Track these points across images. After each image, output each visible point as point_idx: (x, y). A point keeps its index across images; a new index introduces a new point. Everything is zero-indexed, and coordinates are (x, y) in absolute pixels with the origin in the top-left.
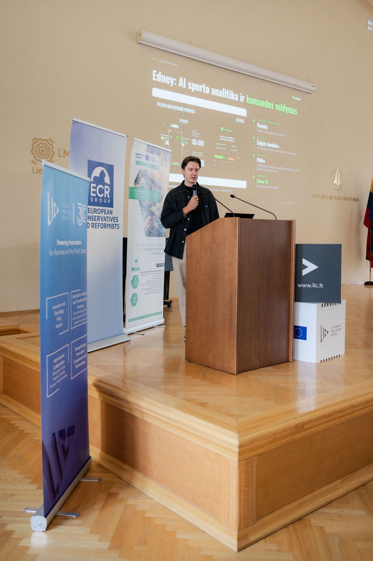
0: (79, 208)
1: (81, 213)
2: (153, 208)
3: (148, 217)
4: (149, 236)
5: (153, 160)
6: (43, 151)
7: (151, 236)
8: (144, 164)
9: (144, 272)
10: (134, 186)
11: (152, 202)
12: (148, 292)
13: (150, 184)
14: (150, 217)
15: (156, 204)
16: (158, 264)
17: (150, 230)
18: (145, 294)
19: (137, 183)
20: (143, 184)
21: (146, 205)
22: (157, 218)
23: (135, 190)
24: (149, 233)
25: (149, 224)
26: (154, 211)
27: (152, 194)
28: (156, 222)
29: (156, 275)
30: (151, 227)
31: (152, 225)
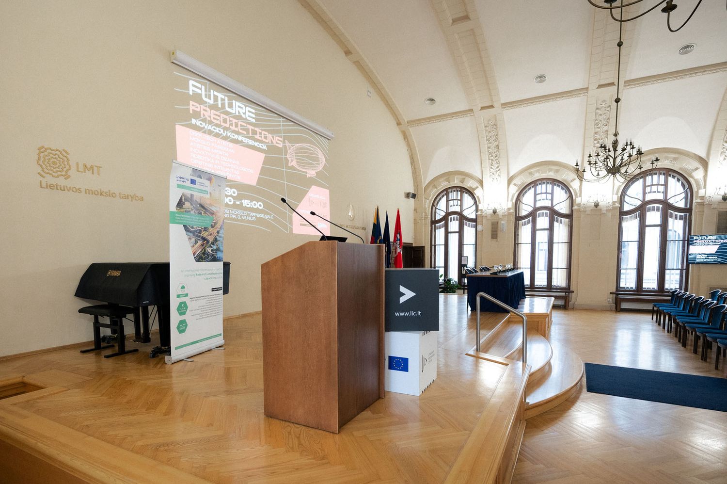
2: (204, 233)
4: (199, 261)
5: (202, 185)
6: (54, 163)
10: (176, 210)
11: (203, 227)
13: (199, 209)
15: (208, 229)
16: (213, 289)
17: (200, 254)
21: (194, 230)
22: (210, 243)
24: (200, 258)
25: (199, 249)
26: (205, 236)
27: (202, 219)
28: (208, 247)
29: (211, 299)
30: (202, 252)
31: (204, 250)
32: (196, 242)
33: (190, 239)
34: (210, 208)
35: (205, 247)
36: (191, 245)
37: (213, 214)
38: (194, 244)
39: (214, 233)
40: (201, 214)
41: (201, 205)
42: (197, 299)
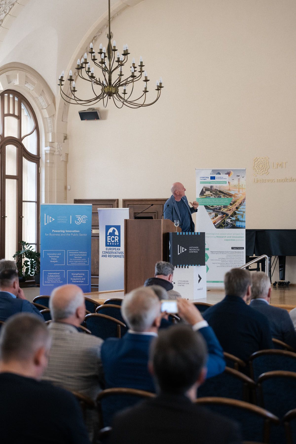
0: (77, 217)
1: (79, 219)
2: (224, 210)
3: (218, 216)
4: (220, 228)
5: (221, 178)
7: (223, 228)
8: (210, 183)
9: (215, 252)
10: (199, 197)
11: (222, 206)
12: (222, 266)
13: (218, 194)
14: (219, 216)
15: (227, 207)
16: (233, 247)
17: (221, 224)
18: (217, 267)
19: (201, 195)
20: (209, 195)
21: (214, 209)
22: (229, 215)
23: (200, 200)
24: (219, 226)
25: (219, 220)
26: (223, 211)
27: (221, 200)
28: (227, 219)
29: (231, 254)
30: (222, 222)
31: (223, 221)
32: (216, 216)
33: (210, 214)
34: (229, 192)
35: (225, 218)
36: (211, 217)
37: (232, 196)
38: (215, 217)
39: (233, 209)
40: (221, 197)
41: (220, 192)
42: (217, 253)
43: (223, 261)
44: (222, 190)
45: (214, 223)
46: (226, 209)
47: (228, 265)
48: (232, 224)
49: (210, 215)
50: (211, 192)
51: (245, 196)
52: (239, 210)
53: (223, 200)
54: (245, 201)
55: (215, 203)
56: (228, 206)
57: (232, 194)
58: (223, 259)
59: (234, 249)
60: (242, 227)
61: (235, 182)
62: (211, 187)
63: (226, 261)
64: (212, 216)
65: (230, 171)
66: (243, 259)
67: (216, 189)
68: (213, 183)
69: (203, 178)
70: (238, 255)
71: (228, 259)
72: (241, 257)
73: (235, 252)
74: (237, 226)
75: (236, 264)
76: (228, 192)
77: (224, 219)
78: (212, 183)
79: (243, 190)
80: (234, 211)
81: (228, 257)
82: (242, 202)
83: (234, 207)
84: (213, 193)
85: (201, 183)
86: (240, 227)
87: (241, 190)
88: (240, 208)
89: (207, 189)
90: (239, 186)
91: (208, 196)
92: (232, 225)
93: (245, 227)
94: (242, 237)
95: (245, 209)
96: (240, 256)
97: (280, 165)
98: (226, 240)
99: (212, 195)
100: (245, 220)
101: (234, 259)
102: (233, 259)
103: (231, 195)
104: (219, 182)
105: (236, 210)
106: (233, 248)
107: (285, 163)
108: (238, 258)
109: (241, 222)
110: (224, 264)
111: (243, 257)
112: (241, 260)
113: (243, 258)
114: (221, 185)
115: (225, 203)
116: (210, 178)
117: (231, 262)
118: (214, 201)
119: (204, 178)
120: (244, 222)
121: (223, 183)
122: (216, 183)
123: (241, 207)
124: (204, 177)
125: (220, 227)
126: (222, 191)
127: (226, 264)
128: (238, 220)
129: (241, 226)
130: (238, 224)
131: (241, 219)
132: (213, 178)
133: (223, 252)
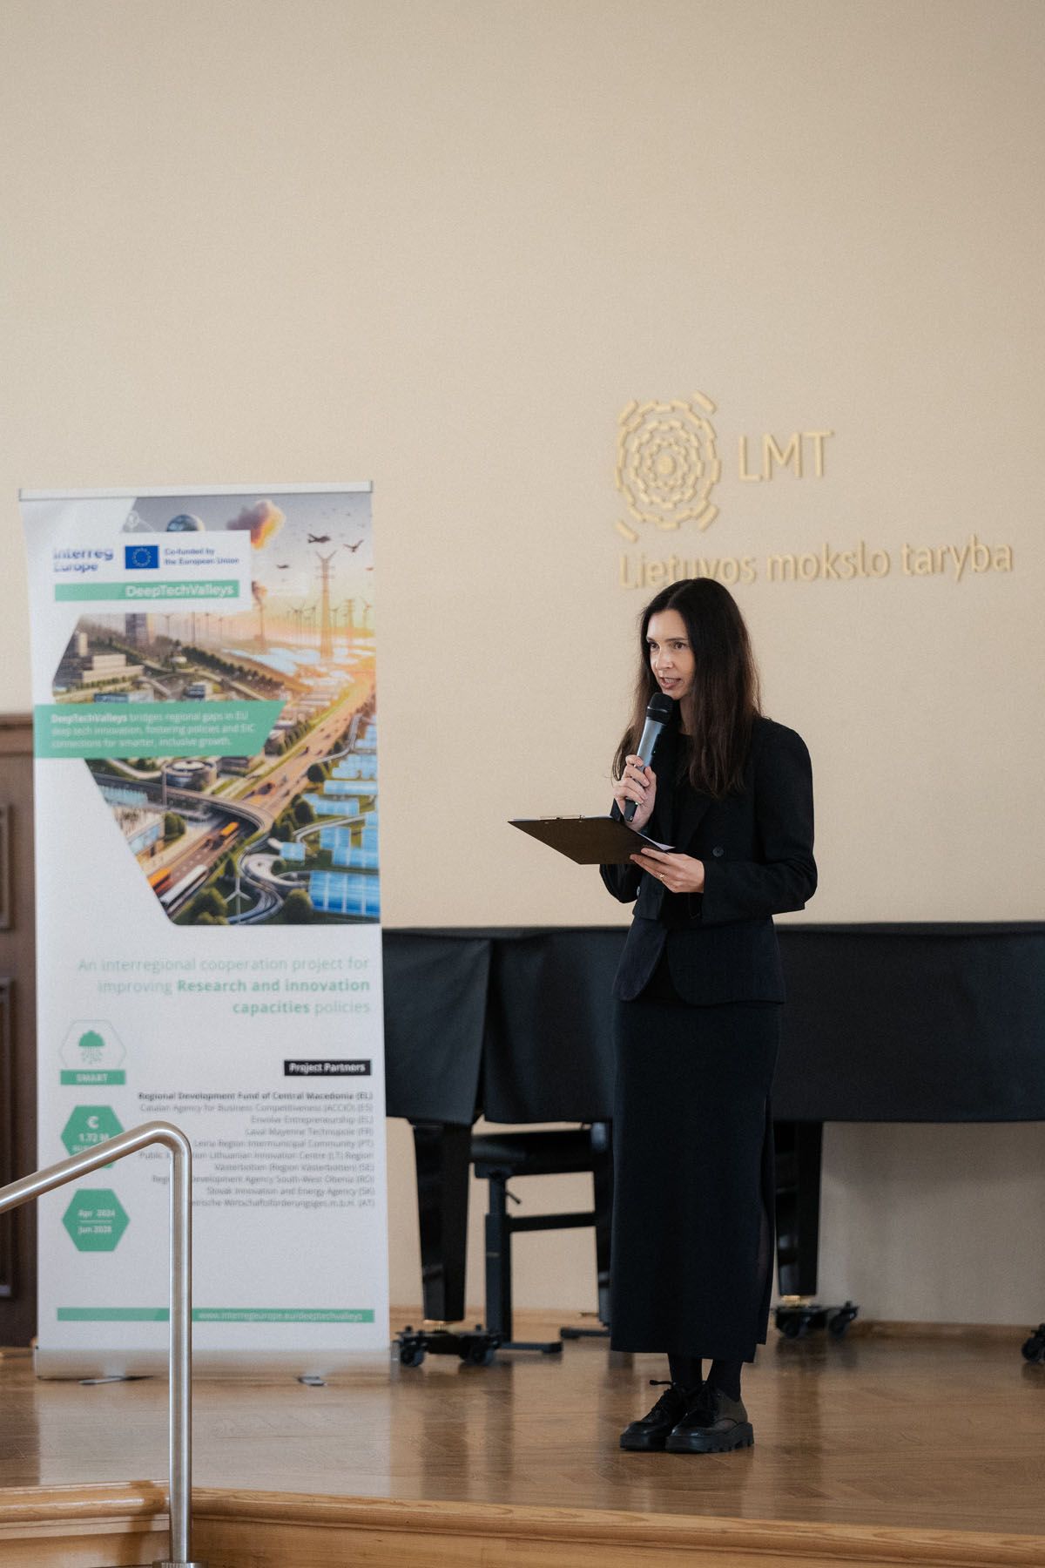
2: (222, 787)
3: (182, 831)
4: (204, 923)
5: (200, 557)
7: (219, 924)
8: (120, 592)
9: (171, 1097)
10: (52, 700)
11: (212, 759)
12: (218, 1198)
13: (185, 676)
14: (196, 833)
15: (247, 764)
16: (295, 1062)
17: (204, 891)
19: (65, 684)
20: (114, 681)
21: (158, 780)
22: (265, 828)
24: (198, 909)
25: (192, 861)
26: (222, 797)
27: (206, 718)
28: (250, 853)
29: (279, 1115)
30: (214, 878)
31: (222, 868)
32: (172, 831)
33: (129, 817)
34: (258, 658)
35: (233, 850)
36: (138, 845)
37: (277, 685)
38: (160, 844)
39: (285, 781)
40: (201, 697)
41: (197, 656)
42: (185, 1102)
43: (226, 1162)
44: (206, 641)
45: (160, 888)
46: (240, 784)
47: (260, 1192)
48: (282, 891)
49: (127, 824)
50: (132, 660)
51: (373, 687)
52: (328, 786)
53: (213, 717)
54: (378, 717)
55: (162, 742)
56: (257, 760)
57: (281, 674)
58: (225, 1150)
59: (300, 1074)
60: (355, 913)
61: (299, 586)
62: (133, 621)
63: (246, 1162)
64: (143, 835)
65: (258, 502)
66: (365, 1149)
67: (163, 641)
68: (147, 591)
69: (81, 559)
70: (326, 1121)
71: (261, 1150)
72: (352, 1132)
73: (310, 1096)
74: (319, 903)
75: (318, 1180)
76: (249, 660)
77: (226, 855)
78: (135, 598)
79: (359, 642)
80: (292, 794)
81: (263, 1133)
82: (349, 727)
83: (291, 771)
84: (147, 669)
85: (65, 593)
86: (341, 916)
87: (340, 641)
88: (335, 773)
89: (103, 642)
90: (326, 609)
91: (110, 688)
92: (281, 902)
93: (374, 908)
94: (355, 987)
95: (372, 778)
96: (344, 1126)
97: (786, 455)
98: (245, 1010)
99: (137, 684)
100: (376, 859)
101: (308, 1150)
102: (295, 1145)
103: (268, 683)
104: (187, 584)
105: (310, 791)
106: (293, 1067)
107: (817, 442)
108: (331, 1138)
109: (345, 877)
110: (233, 1186)
111: (368, 1131)
112: (356, 1151)
113: (364, 1137)
114: (200, 606)
115: (228, 735)
116: (120, 557)
117: (283, 1169)
118: (155, 724)
119: (80, 561)
120: (372, 872)
121: (214, 591)
122: (166, 597)
123: (345, 768)
124: (80, 549)
125: (198, 914)
126: (209, 653)
127: (247, 1186)
128: (321, 861)
129: (348, 908)
130: (326, 888)
131: (345, 854)
132: (143, 557)
133: (223, 1097)
